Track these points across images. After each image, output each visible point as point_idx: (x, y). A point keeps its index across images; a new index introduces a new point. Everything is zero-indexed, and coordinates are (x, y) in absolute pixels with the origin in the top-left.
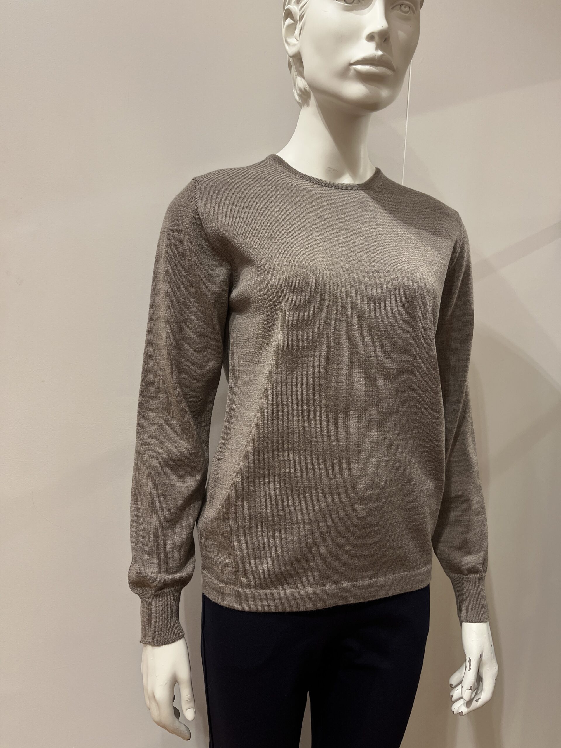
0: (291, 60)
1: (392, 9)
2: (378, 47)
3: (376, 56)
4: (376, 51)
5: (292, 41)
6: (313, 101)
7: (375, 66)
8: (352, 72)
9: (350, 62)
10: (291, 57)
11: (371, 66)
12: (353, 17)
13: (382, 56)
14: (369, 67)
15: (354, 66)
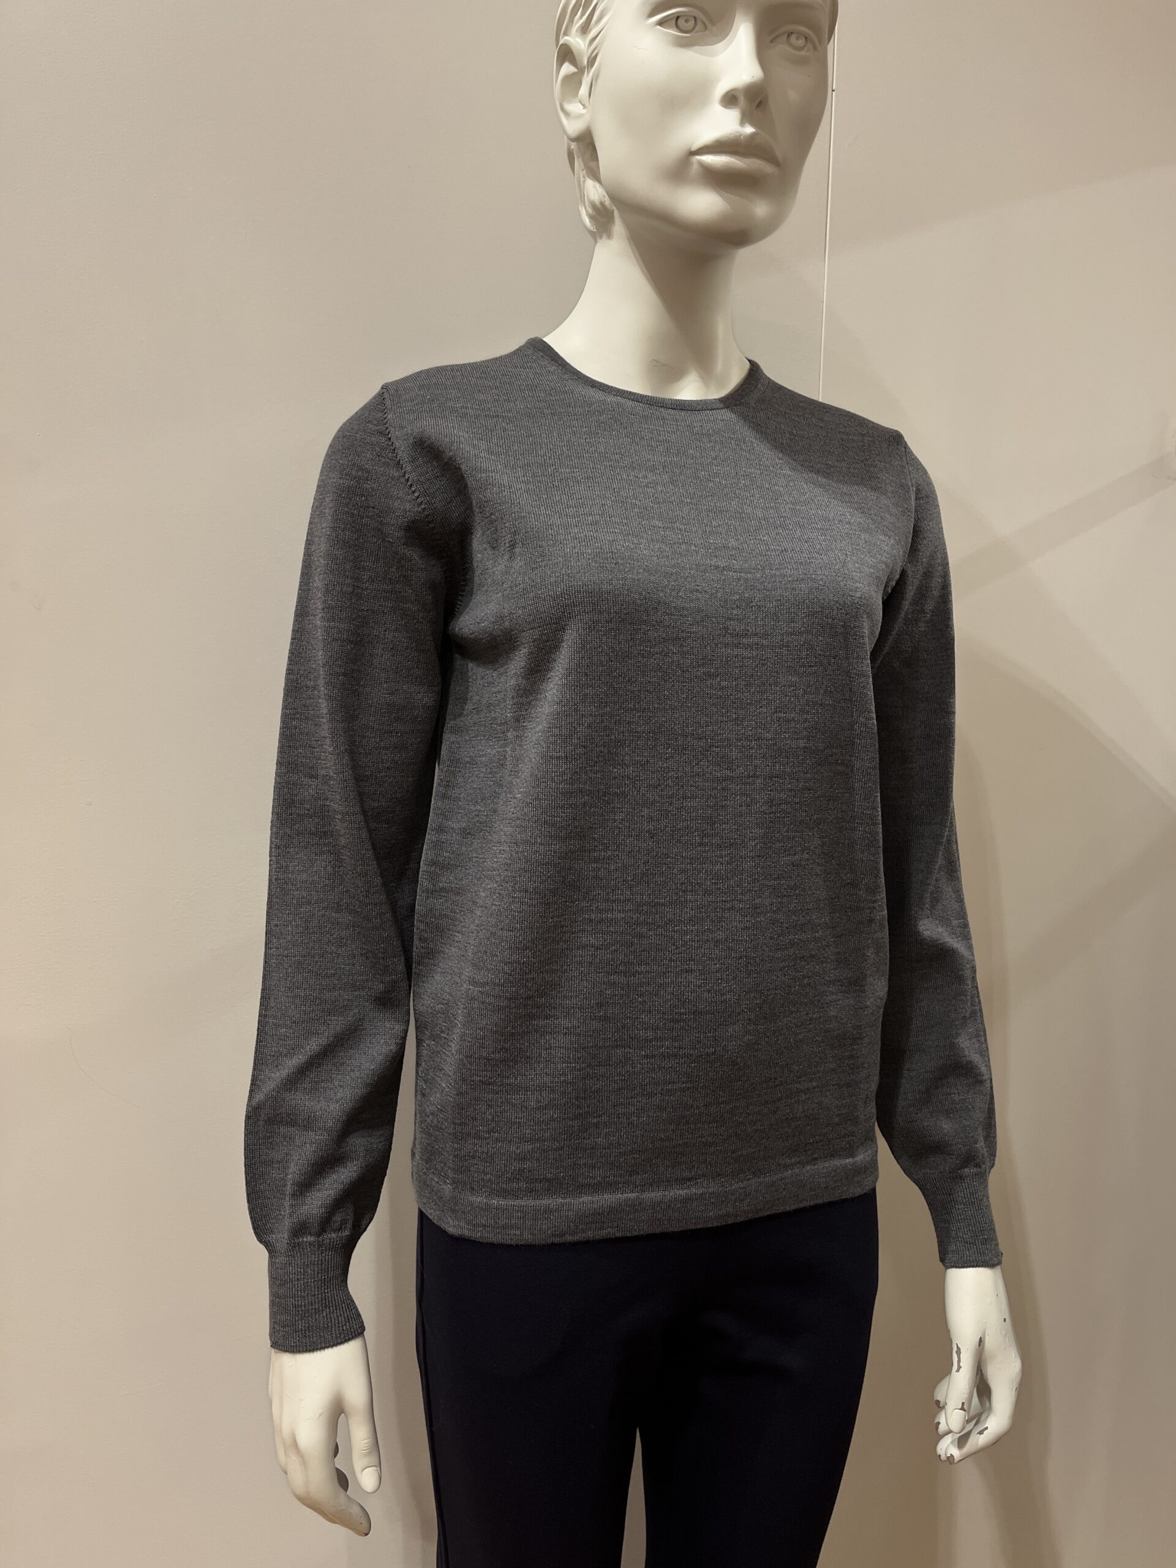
0: (572, 147)
1: (772, 41)
2: (745, 119)
3: (741, 135)
4: (742, 126)
5: (574, 107)
6: (618, 227)
7: (739, 156)
8: (695, 168)
9: (690, 148)
10: (573, 140)
11: (733, 156)
12: (692, 59)
13: (752, 136)
14: (727, 157)
15: (698, 157)
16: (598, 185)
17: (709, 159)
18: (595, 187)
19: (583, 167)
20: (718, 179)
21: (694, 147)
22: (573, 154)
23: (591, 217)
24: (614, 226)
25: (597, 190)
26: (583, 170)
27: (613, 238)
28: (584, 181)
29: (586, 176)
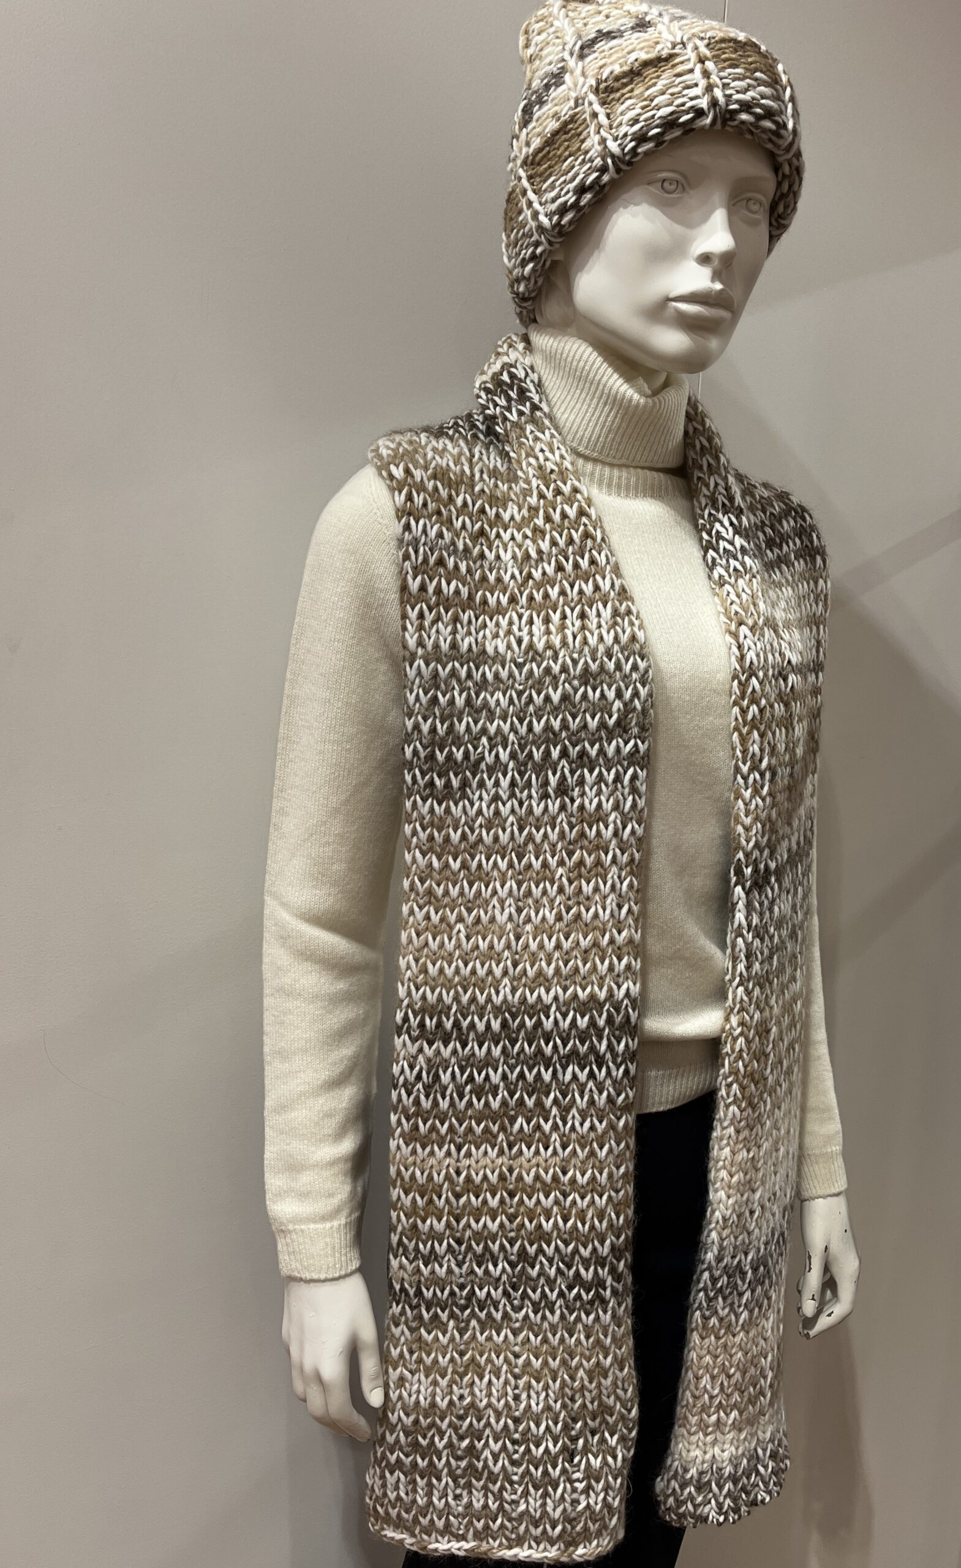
1: (734, 205)
2: (715, 277)
3: (712, 290)
4: (713, 283)
7: (708, 306)
8: (670, 312)
9: (669, 295)
11: (702, 306)
14: (697, 306)
15: (674, 304)
17: (684, 307)
20: (687, 323)
21: (672, 295)
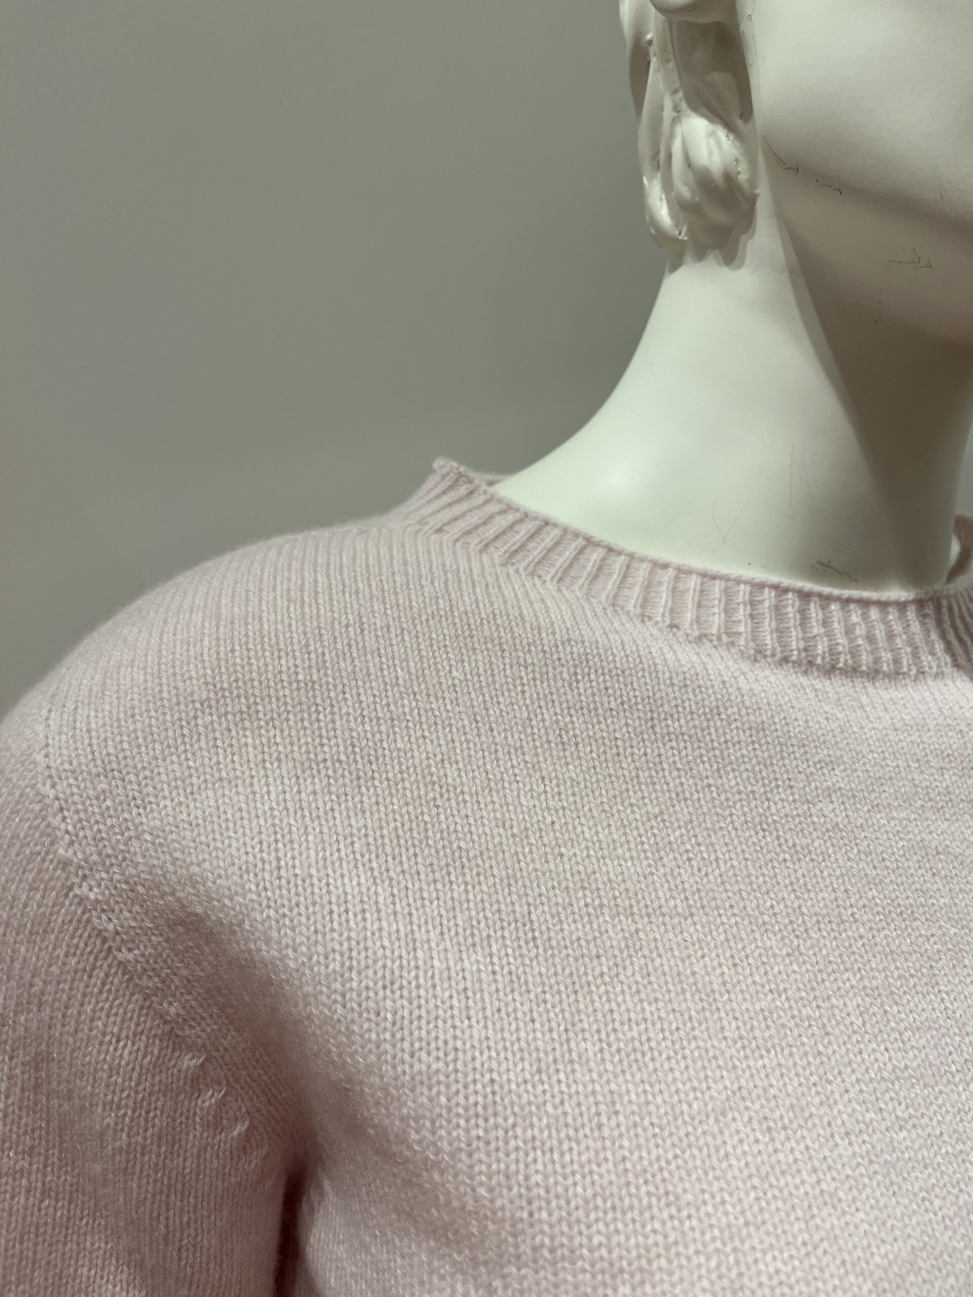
16: (721, 133)
18: (712, 134)
19: (677, 85)
22: (647, 54)
23: (680, 207)
24: (752, 237)
25: (718, 142)
26: (675, 92)
27: (741, 265)
28: (675, 121)
29: (684, 105)
